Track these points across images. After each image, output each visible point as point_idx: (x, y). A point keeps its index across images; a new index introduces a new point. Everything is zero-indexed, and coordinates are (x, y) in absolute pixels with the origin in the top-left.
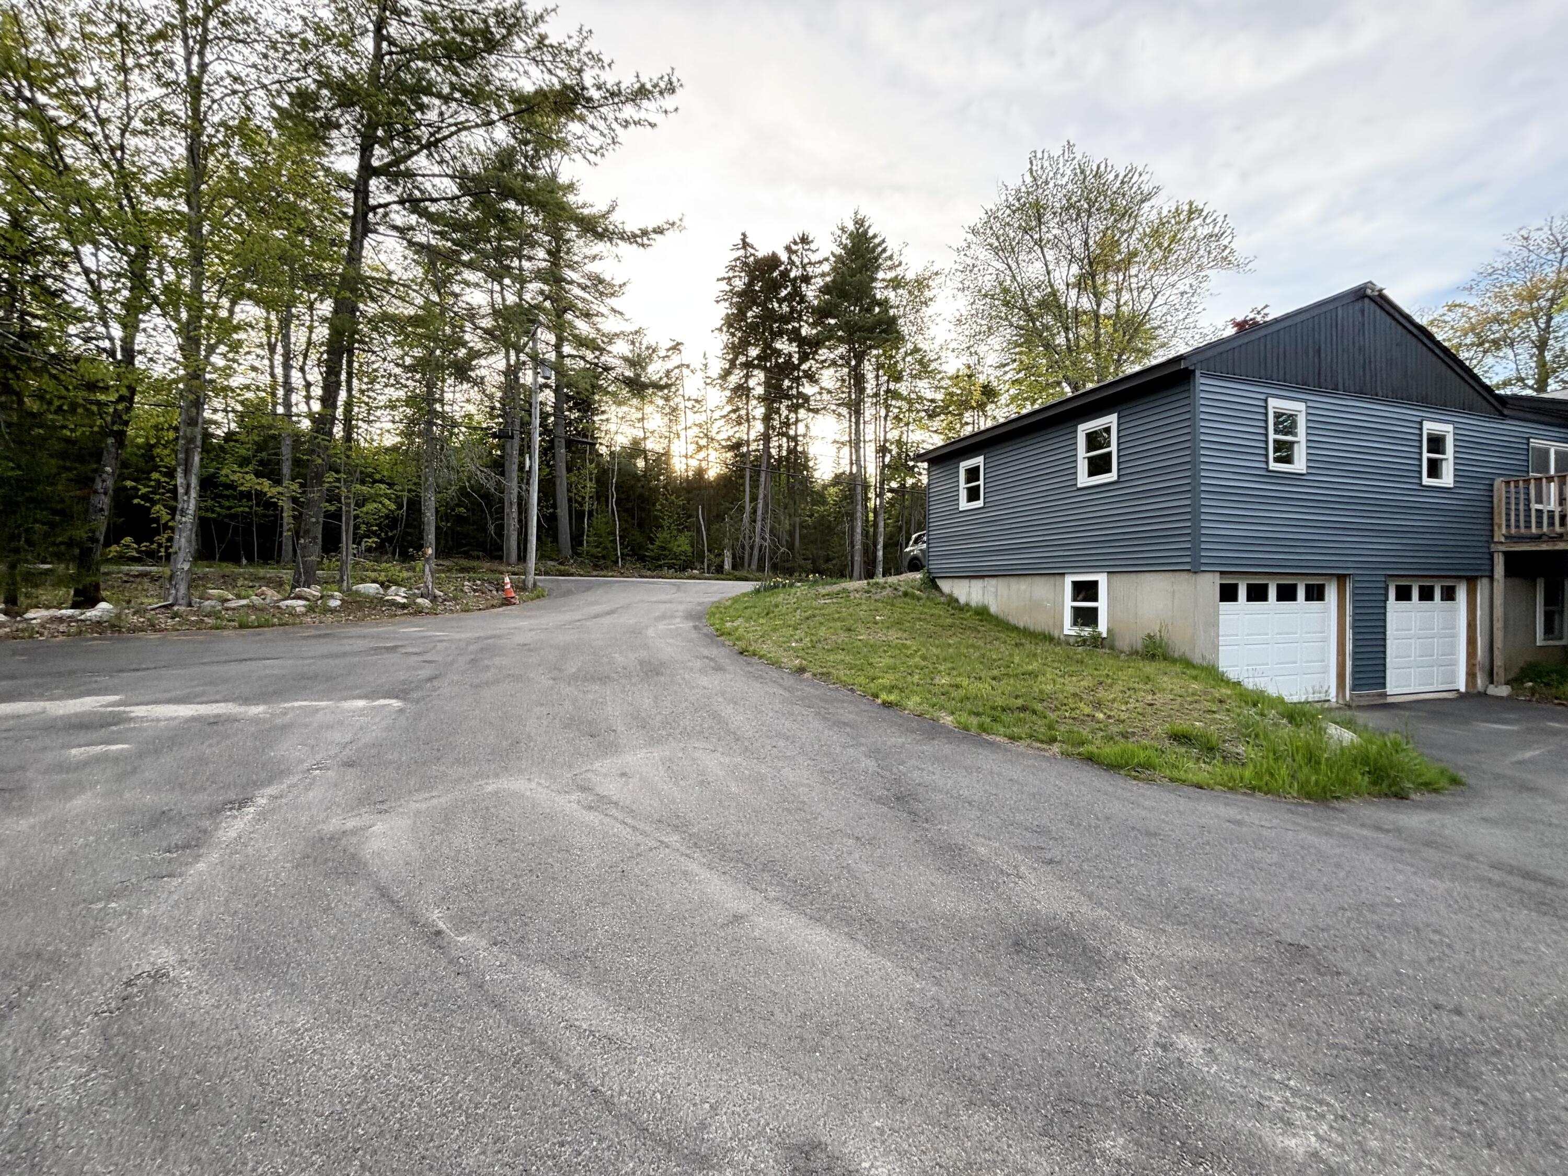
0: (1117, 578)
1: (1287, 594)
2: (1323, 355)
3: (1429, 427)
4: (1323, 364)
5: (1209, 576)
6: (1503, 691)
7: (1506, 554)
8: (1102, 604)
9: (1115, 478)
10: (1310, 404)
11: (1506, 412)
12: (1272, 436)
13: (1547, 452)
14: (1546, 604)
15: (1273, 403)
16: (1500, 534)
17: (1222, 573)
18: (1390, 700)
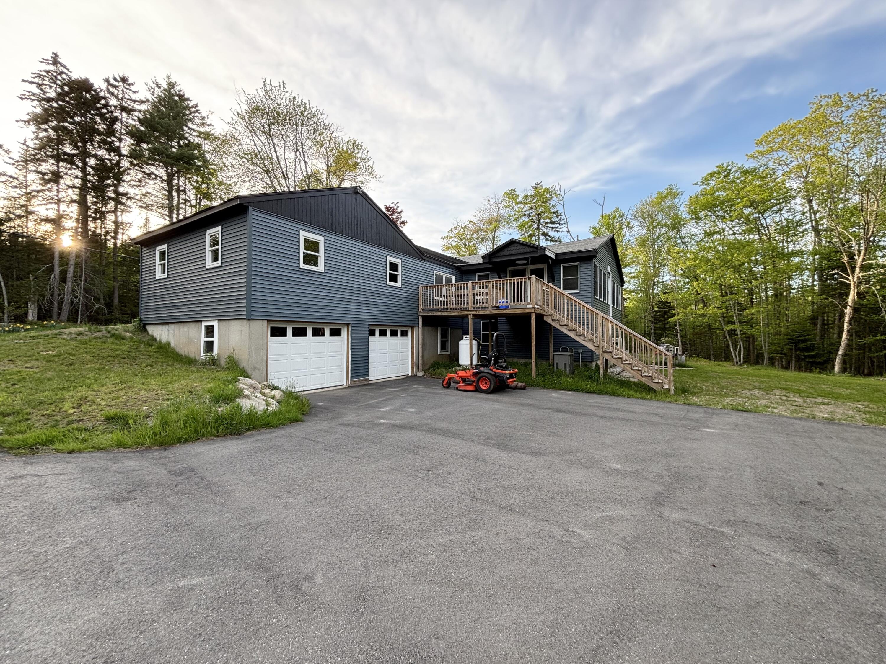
0: (223, 323)
1: (318, 333)
2: (334, 215)
3: (390, 259)
4: (334, 219)
5: (260, 323)
6: (420, 374)
7: (423, 317)
8: (215, 339)
9: (220, 264)
10: (326, 238)
11: (424, 258)
12: (302, 250)
13: (442, 277)
14: (441, 338)
15: (302, 232)
16: (421, 307)
17: (268, 321)
18: (370, 382)
